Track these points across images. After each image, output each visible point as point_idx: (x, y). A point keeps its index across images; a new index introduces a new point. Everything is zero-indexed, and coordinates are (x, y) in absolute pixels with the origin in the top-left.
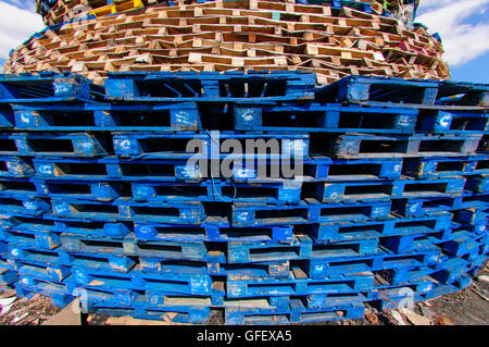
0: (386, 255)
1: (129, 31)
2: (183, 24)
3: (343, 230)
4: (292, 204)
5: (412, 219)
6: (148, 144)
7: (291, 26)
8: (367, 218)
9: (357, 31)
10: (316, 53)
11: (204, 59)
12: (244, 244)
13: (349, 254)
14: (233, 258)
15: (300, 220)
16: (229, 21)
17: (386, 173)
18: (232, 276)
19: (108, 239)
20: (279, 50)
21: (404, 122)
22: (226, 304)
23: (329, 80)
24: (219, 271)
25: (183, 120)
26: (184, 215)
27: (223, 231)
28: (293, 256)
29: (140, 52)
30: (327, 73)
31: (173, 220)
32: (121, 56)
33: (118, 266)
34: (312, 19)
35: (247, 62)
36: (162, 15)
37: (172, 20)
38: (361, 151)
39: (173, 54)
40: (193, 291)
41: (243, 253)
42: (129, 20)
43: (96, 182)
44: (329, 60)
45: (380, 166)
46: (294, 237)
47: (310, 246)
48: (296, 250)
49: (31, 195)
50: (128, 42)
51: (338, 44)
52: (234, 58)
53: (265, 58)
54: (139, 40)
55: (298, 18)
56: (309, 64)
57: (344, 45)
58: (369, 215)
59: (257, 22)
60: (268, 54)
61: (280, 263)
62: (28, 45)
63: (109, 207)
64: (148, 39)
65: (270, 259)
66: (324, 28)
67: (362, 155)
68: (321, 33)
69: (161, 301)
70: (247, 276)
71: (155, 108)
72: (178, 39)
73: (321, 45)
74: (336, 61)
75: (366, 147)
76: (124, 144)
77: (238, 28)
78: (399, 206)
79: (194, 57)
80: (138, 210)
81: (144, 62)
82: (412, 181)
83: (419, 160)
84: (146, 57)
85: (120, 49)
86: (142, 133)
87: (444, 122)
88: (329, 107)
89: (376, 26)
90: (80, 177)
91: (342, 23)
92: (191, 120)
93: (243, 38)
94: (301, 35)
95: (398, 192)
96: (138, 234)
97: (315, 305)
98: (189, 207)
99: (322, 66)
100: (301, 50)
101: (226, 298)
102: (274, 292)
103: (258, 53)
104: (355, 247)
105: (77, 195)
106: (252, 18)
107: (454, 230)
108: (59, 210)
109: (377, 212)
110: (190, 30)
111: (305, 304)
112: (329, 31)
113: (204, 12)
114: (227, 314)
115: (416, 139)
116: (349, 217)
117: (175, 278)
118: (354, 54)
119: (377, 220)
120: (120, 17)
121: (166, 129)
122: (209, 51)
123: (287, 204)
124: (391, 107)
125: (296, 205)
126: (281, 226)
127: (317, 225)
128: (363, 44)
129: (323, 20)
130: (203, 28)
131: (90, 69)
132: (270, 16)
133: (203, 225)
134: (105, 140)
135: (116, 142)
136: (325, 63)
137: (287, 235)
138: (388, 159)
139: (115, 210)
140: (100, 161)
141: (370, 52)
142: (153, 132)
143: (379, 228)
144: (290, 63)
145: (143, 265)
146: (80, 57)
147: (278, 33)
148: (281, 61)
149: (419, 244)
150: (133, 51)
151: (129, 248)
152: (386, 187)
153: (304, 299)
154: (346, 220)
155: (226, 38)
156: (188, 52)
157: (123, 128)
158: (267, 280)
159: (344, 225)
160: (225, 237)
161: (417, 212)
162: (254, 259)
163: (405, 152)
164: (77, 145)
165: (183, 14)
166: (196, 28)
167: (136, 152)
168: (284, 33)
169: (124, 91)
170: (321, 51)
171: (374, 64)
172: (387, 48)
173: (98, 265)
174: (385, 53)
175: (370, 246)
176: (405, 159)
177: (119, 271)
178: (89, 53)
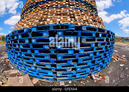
0: (93, 65)
1: (35, 16)
2: (46, 13)
3: (84, 60)
4: (72, 55)
5: (97, 56)
6: (38, 41)
7: (71, 13)
8: (89, 57)
9: (86, 15)
10: (77, 18)
11: (50, 20)
12: (60, 65)
13: (85, 66)
14: (58, 68)
15: (74, 59)
16: (57, 12)
17: (92, 46)
18: (58, 72)
19: (30, 62)
20: (69, 17)
21: (94, 35)
22: (57, 78)
23: (81, 24)
24: (54, 71)
25: (45, 35)
26: (45, 58)
27: (55, 62)
28: (73, 67)
29: (37, 20)
30: (80, 23)
31: (43, 59)
32: (33, 21)
33: (33, 68)
34: (76, 12)
35: (61, 20)
36: (42, 12)
37: (44, 12)
38: (87, 41)
39: (43, 19)
40: (49, 75)
41: (60, 67)
42: (35, 14)
43: (28, 49)
44: (81, 20)
45: (91, 44)
46: (73, 63)
47: (77, 65)
48: (73, 66)
49: (19, 52)
50: (35, 18)
51: (82, 17)
52: (57, 19)
53: (65, 19)
54: (37, 17)
55: (73, 11)
56: (76, 20)
57: (83, 17)
58: (89, 56)
59: (63, 12)
60: (66, 18)
61: (69, 69)
62: (19, 22)
63: (30, 55)
64: (39, 17)
65: (67, 68)
66: (79, 14)
67: (87, 42)
68: (78, 14)
69: (42, 76)
70: (61, 72)
71: (40, 33)
72: (45, 16)
73: (79, 17)
74: (82, 20)
75: (87, 40)
76: (34, 41)
77: (59, 13)
78: (95, 54)
79: (48, 20)
80: (36, 56)
81: (37, 22)
82: (97, 48)
83: (98, 43)
84: (38, 21)
85: (33, 20)
86: (37, 38)
87: (100, 35)
88: (78, 31)
89: (89, 14)
90: (26, 48)
91: (83, 13)
92: (47, 35)
93: (60, 15)
94: (74, 14)
95: (95, 50)
96: (36, 62)
97: (77, 77)
98: (47, 56)
99: (79, 21)
100: (74, 17)
101: (57, 77)
102: (68, 75)
103: (63, 18)
104: (86, 64)
105: (25, 52)
106: (62, 11)
107: (104, 58)
108: (23, 55)
109: (91, 55)
110: (48, 14)
111: (75, 77)
112: (80, 14)
113: (51, 11)
114: (57, 80)
115: (97, 39)
116: (85, 57)
117: (45, 72)
118: (86, 19)
119: (91, 57)
120: (34, 14)
121: (42, 37)
122: (52, 18)
123: (71, 55)
124: (91, 32)
125: (73, 55)
126: (69, 60)
127: (78, 59)
128: (88, 17)
129: (78, 12)
130: (50, 14)
131: (27, 25)
132: (66, 11)
133: (50, 60)
134: (30, 40)
135: (32, 40)
136: (80, 20)
137: (71, 62)
138: (92, 43)
139: (31, 56)
140: (29, 45)
141: (89, 19)
142: (39, 38)
143: (91, 59)
144: (71, 20)
145: (38, 69)
146: (26, 23)
147: (68, 14)
148: (69, 19)
149: (99, 61)
150: (35, 20)
151: (35, 65)
152: (92, 49)
153: (75, 76)
154: (84, 58)
155: (56, 15)
156: (47, 19)
157: (33, 37)
158: (66, 73)
159: (84, 59)
160: (56, 63)
161: (98, 54)
162: (63, 68)
163: (95, 41)
164: (26, 41)
165: (47, 11)
166: (49, 14)
167: (36, 42)
168: (70, 14)
169: (34, 30)
170: (78, 18)
171: (90, 22)
172: (92, 19)
173: (29, 68)
174: (92, 20)
175: (89, 63)
176: (95, 43)
177: (34, 69)
178: (27, 22)
